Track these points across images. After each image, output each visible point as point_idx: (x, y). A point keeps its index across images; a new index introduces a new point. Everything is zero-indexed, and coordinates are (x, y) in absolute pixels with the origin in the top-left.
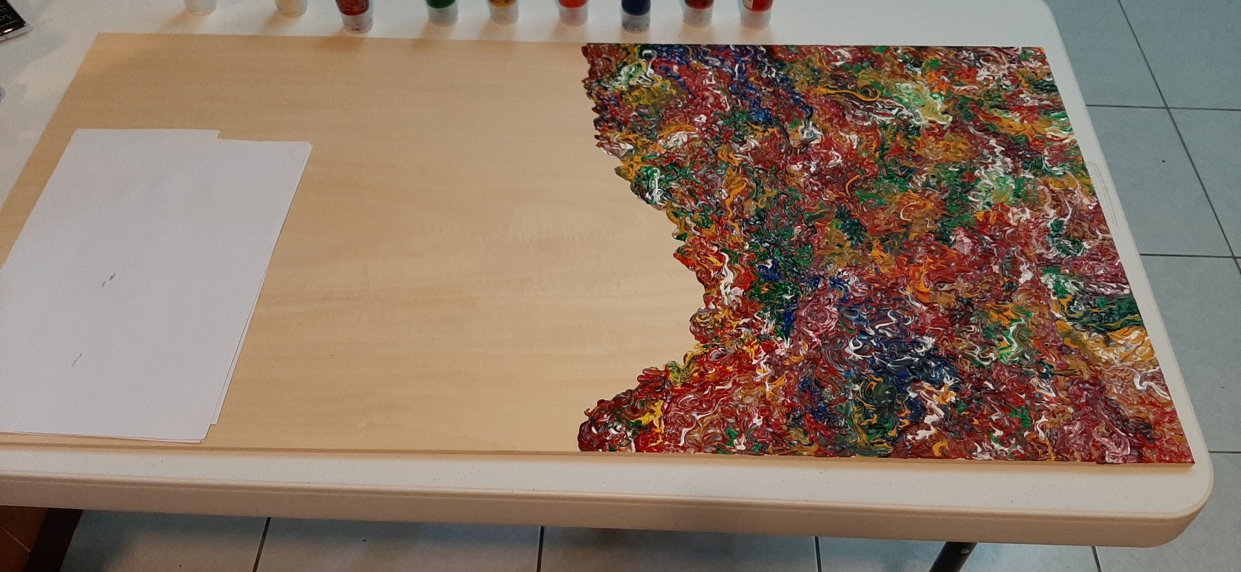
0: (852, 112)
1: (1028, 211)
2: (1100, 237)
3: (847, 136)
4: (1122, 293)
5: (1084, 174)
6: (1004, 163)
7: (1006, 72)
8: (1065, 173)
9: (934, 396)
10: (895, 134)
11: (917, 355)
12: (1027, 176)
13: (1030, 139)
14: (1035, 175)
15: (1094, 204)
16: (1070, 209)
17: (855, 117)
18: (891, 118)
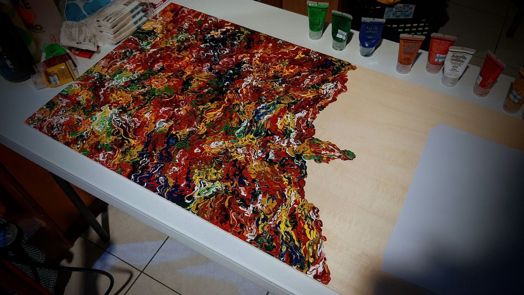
0: (134, 126)
1: (125, 67)
2: (116, 51)
3: (148, 117)
4: (133, 37)
5: (89, 70)
6: (109, 84)
7: (54, 117)
8: (95, 73)
9: (216, 34)
10: (131, 110)
11: (210, 44)
12: (109, 77)
13: (87, 88)
14: (105, 76)
15: (103, 60)
16: (111, 62)
17: (135, 124)
18: (122, 117)
